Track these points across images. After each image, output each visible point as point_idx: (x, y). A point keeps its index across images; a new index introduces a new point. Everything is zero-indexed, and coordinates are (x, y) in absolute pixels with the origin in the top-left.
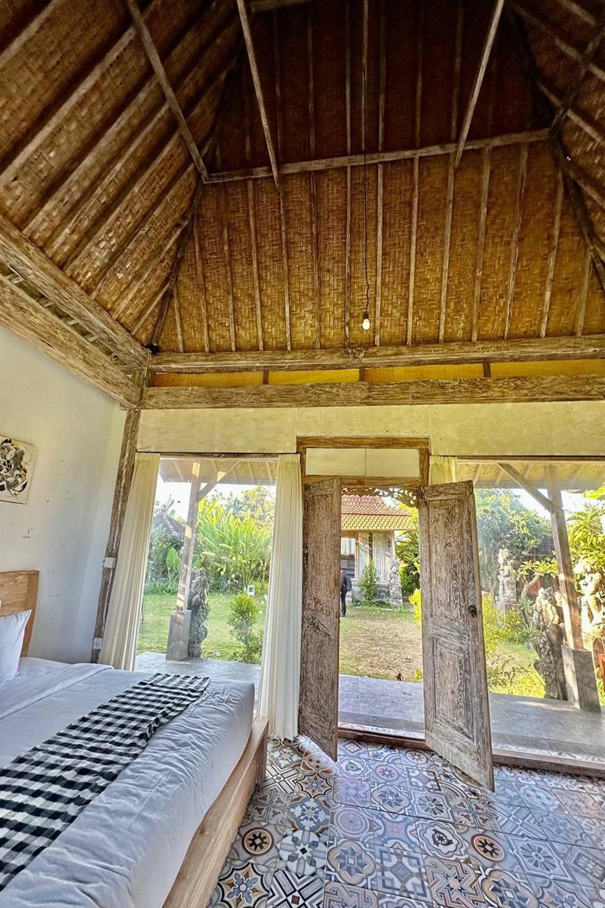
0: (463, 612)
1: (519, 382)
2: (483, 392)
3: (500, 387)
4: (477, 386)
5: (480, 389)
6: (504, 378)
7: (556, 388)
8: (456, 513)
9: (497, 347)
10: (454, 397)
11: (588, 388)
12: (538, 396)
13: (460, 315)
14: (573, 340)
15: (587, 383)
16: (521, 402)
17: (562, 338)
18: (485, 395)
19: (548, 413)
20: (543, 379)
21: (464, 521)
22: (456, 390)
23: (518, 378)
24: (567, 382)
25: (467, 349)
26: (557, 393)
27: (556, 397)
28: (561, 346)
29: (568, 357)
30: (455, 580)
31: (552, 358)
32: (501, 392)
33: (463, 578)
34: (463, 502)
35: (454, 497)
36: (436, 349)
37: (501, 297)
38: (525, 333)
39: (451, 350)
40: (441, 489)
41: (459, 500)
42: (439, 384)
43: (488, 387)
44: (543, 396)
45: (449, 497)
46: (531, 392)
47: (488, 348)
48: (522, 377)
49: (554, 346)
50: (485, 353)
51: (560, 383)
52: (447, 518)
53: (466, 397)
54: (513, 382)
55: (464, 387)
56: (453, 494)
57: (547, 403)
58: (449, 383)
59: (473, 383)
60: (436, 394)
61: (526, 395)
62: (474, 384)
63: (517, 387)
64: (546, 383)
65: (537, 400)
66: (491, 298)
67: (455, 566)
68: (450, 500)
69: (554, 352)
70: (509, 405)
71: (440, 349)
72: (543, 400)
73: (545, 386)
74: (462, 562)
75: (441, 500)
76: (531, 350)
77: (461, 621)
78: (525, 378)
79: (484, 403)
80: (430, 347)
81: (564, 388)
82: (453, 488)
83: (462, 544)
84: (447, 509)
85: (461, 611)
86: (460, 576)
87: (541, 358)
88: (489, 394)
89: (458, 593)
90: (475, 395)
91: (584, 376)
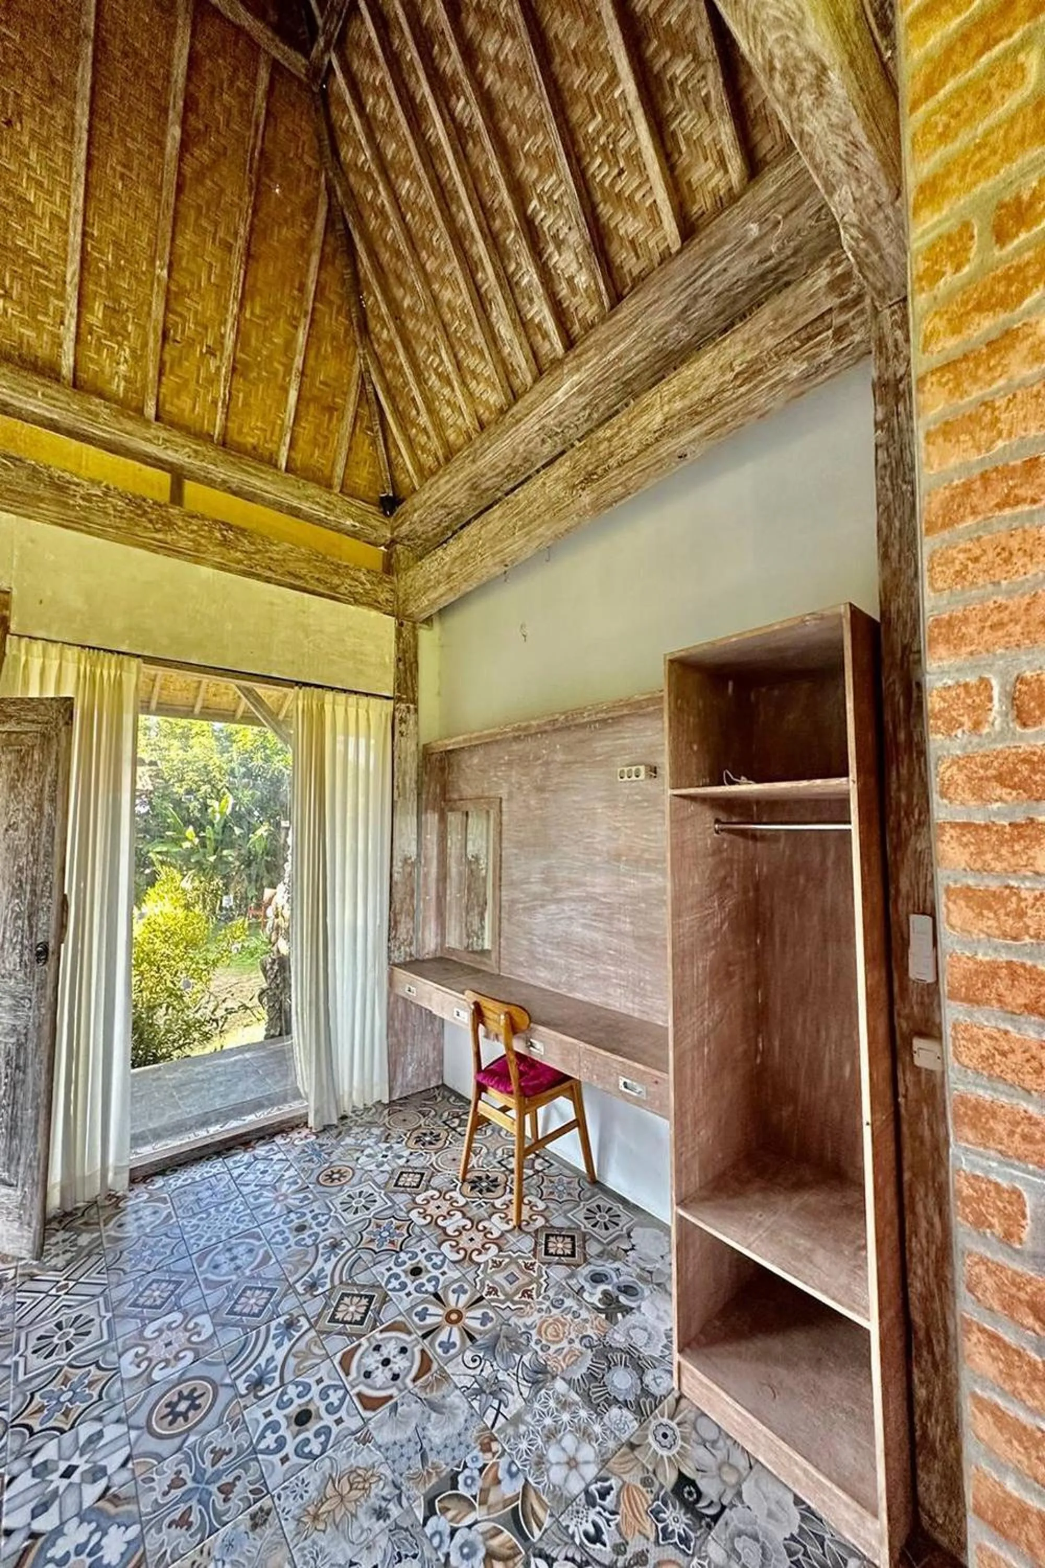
0: (26, 958)
1: (230, 535)
2: (157, 531)
3: (193, 532)
4: (145, 512)
5: (151, 521)
6: (203, 518)
7: (291, 566)
8: (33, 762)
9: (196, 451)
10: (86, 519)
11: (336, 581)
12: (259, 570)
13: (120, 345)
14: (326, 497)
15: (336, 573)
16: (230, 571)
17: (311, 484)
18: (159, 536)
19: (272, 604)
20: (271, 544)
21: (49, 778)
22: (93, 505)
23: (230, 527)
24: (309, 561)
25: (130, 426)
26: (290, 573)
27: (289, 580)
28: (307, 498)
29: (320, 522)
30: (18, 896)
31: (295, 512)
32: (193, 541)
33: (33, 892)
34: (49, 740)
35: (34, 727)
36: (49, 391)
37: (211, 352)
38: (254, 448)
39: (89, 411)
40: (11, 709)
41: (43, 735)
42: (50, 477)
43: (169, 524)
44: (268, 574)
45: (26, 727)
46: (250, 559)
47: (177, 444)
48: (238, 528)
49: (296, 492)
50: (169, 452)
51: (298, 560)
52: (17, 771)
53: (117, 528)
54: (220, 530)
55: (115, 508)
56: (33, 722)
57: (272, 587)
58: (78, 485)
59: (136, 503)
60: (42, 500)
61: (240, 562)
62: (139, 507)
63: (225, 542)
64: (276, 551)
65: (258, 577)
66: (191, 343)
67: (20, 870)
68: (26, 733)
69: (295, 503)
70: (206, 571)
71: (62, 398)
72: (268, 580)
73: (275, 556)
74: (36, 860)
75: (10, 733)
76: (259, 483)
77: (20, 975)
78: (242, 531)
79: (153, 551)
80: (35, 382)
81: (303, 569)
82: (34, 709)
83: (39, 824)
84: (19, 751)
85: (22, 955)
86: (28, 888)
87: (279, 507)
88: (169, 538)
89: (20, 923)
90: (138, 530)
91: (335, 560)
